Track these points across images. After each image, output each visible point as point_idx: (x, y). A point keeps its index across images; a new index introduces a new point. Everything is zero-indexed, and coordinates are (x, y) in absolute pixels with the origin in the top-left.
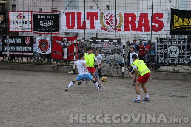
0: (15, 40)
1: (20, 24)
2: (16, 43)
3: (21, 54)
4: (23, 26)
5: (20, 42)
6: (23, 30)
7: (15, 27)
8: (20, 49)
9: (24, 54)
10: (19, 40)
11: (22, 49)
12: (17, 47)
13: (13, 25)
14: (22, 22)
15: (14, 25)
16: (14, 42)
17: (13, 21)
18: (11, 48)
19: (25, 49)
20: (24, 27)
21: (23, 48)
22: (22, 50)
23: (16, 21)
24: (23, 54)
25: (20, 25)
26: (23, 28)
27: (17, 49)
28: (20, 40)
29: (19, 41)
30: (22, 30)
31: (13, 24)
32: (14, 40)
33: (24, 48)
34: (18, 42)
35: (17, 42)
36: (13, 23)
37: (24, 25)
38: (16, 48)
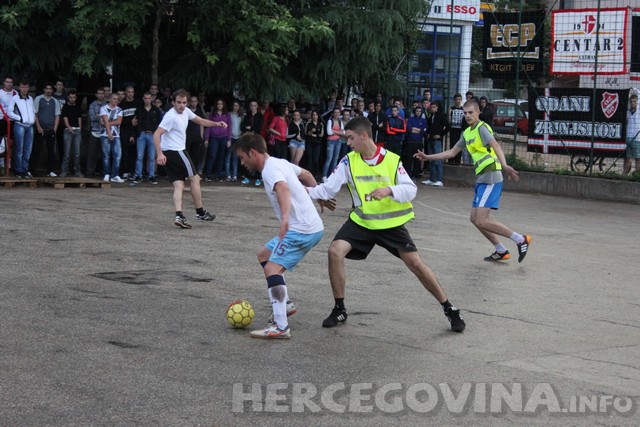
0: (569, 102)
1: (587, 49)
2: (572, 109)
3: (587, 145)
4: (596, 57)
5: (586, 108)
6: (596, 68)
7: (569, 59)
8: (583, 129)
9: (597, 145)
10: (582, 102)
11: (590, 129)
12: (575, 124)
13: (565, 53)
14: (594, 41)
15: (569, 54)
16: (567, 109)
17: (566, 41)
18: (557, 128)
19: (601, 129)
20: (600, 60)
21: (593, 127)
22: (590, 134)
23: (576, 41)
24: (592, 145)
25: (588, 53)
26: (596, 63)
27: (575, 128)
28: (586, 101)
29: (582, 104)
30: (592, 70)
31: (565, 50)
32: (565, 100)
33: (597, 128)
34: (579, 109)
35: (574, 107)
36: (566, 45)
37: (600, 53)
38: (571, 126)
